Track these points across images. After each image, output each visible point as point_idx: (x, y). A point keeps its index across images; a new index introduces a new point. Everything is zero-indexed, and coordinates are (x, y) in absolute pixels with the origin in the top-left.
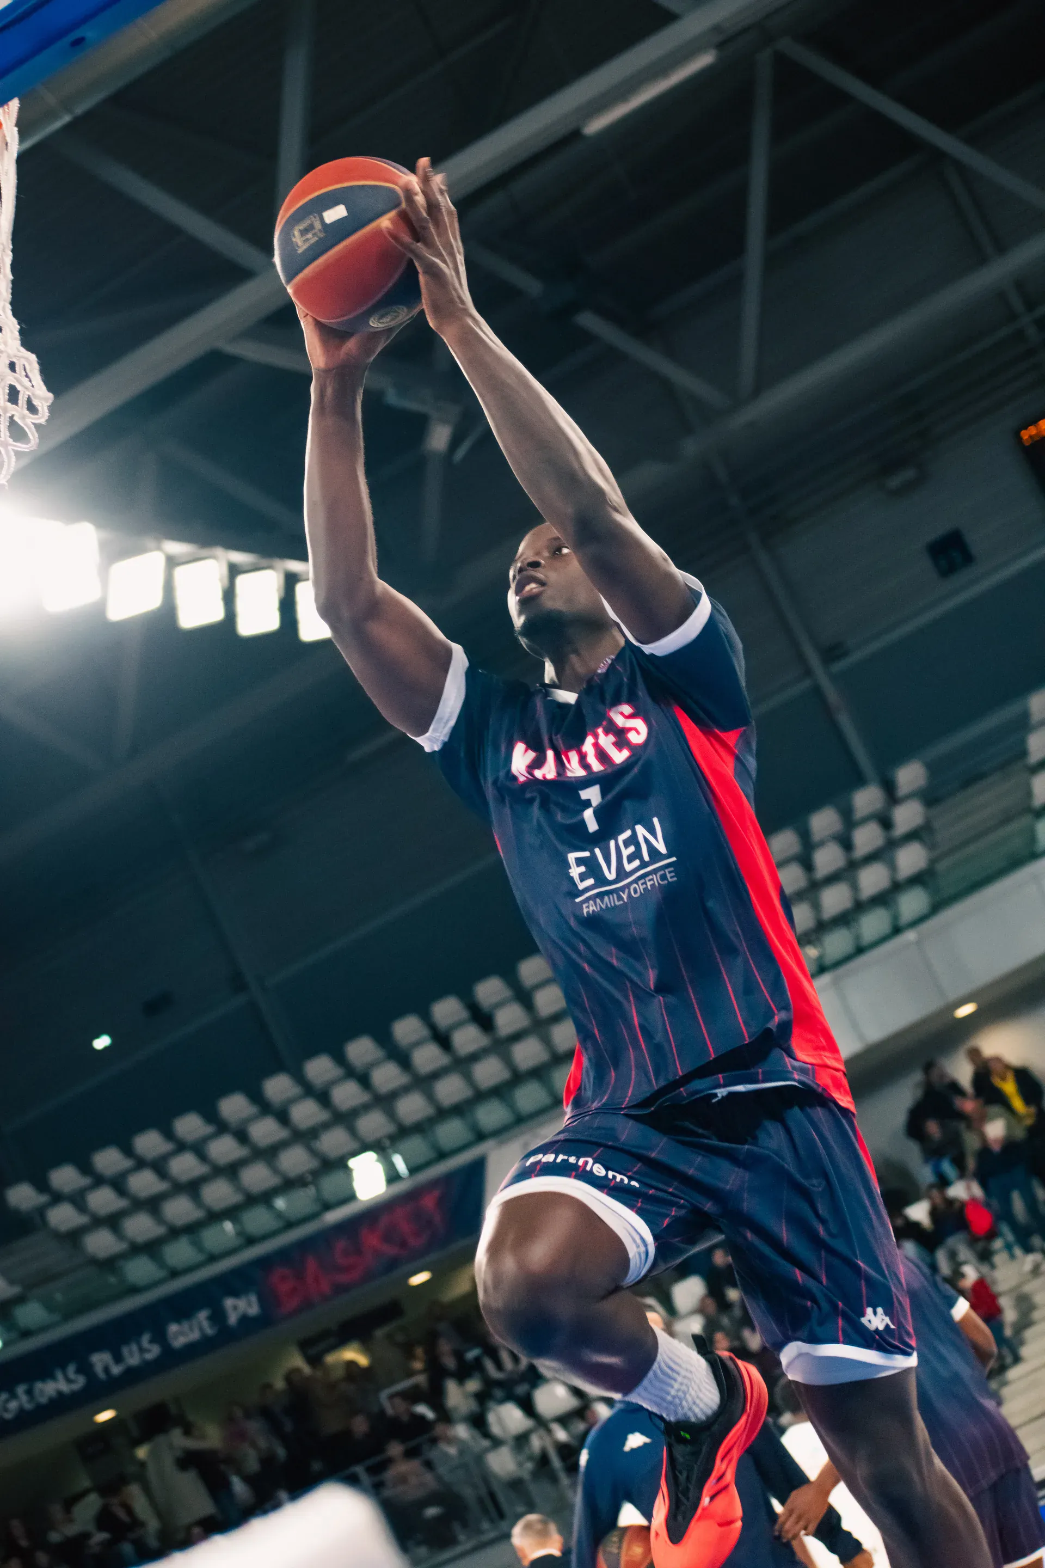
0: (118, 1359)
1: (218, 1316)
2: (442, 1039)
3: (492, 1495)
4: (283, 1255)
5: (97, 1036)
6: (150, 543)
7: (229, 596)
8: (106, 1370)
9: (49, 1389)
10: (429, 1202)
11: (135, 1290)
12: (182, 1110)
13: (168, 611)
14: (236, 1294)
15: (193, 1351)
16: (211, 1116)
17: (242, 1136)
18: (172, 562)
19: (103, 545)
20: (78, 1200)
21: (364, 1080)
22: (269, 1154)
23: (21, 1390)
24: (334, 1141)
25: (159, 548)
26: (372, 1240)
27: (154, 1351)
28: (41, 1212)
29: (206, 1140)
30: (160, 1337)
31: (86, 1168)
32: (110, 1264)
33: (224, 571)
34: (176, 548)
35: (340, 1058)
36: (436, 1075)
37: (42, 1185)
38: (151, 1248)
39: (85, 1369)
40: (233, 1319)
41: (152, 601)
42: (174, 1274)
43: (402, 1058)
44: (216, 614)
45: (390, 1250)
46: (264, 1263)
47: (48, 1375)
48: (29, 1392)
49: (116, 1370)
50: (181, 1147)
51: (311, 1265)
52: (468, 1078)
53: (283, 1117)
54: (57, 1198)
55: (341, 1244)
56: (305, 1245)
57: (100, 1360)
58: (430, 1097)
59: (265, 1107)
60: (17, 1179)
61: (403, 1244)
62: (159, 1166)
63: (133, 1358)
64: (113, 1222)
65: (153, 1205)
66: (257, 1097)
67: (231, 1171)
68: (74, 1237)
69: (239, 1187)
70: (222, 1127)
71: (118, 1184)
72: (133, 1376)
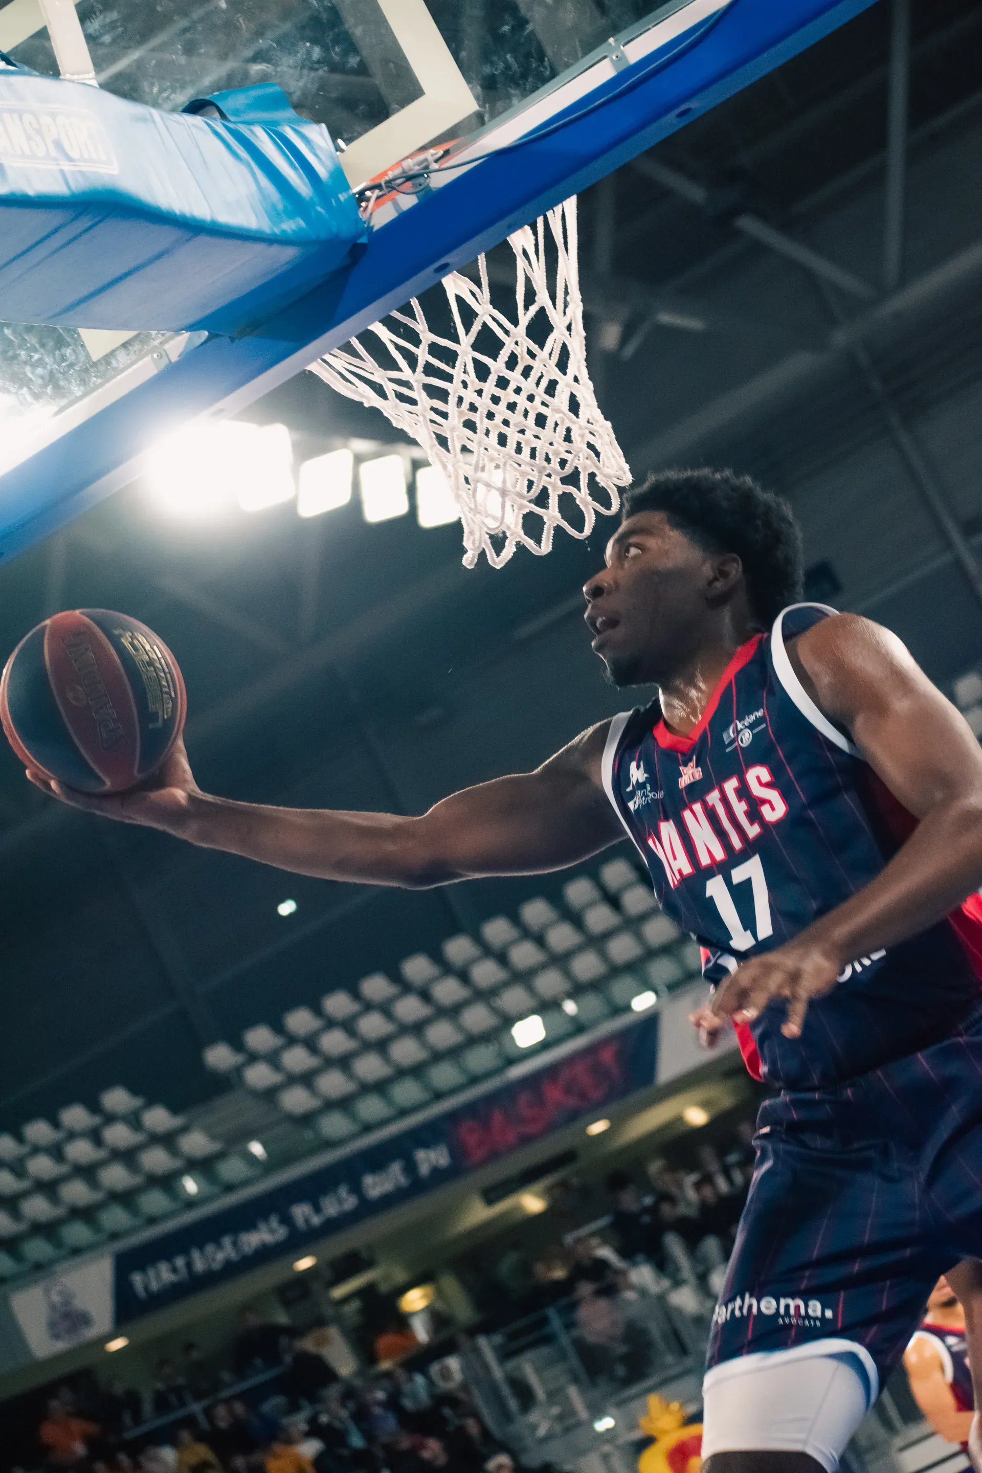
0: (318, 1209)
1: (411, 1168)
2: (613, 900)
3: (676, 1334)
4: (471, 1109)
5: (282, 901)
6: (337, 441)
7: (412, 490)
8: (307, 1221)
9: (253, 1240)
10: (607, 1056)
11: (330, 1144)
12: (368, 972)
13: (356, 506)
14: (426, 1145)
15: (389, 1201)
16: (396, 976)
17: (425, 995)
18: (359, 459)
19: (295, 445)
20: (273, 1059)
21: (540, 940)
22: (453, 1012)
23: (227, 1241)
24: (513, 998)
25: (345, 447)
26: (554, 1094)
27: (350, 1202)
28: (238, 1070)
29: (392, 1000)
30: (356, 1188)
31: (278, 1028)
32: (307, 1119)
33: (408, 466)
34: (362, 445)
35: (515, 919)
36: (607, 935)
37: (238, 1045)
38: (344, 1104)
39: (287, 1220)
40: (424, 1169)
41: (342, 499)
42: (367, 1128)
43: (574, 918)
44: (401, 508)
45: (572, 1102)
46: (453, 1117)
47: (251, 1226)
48: (235, 1244)
49: (316, 1220)
50: (368, 1007)
51: (497, 1117)
52: (639, 937)
53: (464, 976)
54: (253, 1058)
55: (524, 1098)
56: (491, 1099)
57: (301, 1212)
58: (603, 955)
59: (446, 968)
60: (212, 1041)
61: (583, 1096)
62: (348, 1026)
63: (331, 1208)
64: (306, 1079)
65: (344, 1062)
66: (438, 958)
67: (417, 1029)
68: (270, 1095)
69: (424, 1044)
70: (406, 987)
71: (311, 1043)
72: (332, 1226)
